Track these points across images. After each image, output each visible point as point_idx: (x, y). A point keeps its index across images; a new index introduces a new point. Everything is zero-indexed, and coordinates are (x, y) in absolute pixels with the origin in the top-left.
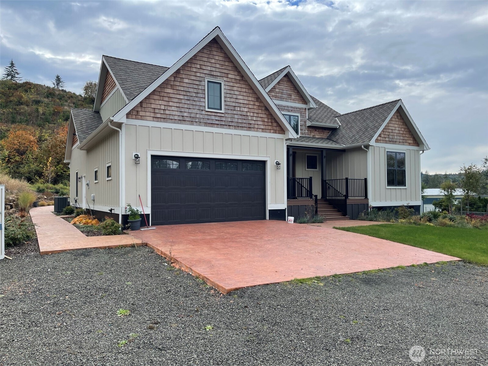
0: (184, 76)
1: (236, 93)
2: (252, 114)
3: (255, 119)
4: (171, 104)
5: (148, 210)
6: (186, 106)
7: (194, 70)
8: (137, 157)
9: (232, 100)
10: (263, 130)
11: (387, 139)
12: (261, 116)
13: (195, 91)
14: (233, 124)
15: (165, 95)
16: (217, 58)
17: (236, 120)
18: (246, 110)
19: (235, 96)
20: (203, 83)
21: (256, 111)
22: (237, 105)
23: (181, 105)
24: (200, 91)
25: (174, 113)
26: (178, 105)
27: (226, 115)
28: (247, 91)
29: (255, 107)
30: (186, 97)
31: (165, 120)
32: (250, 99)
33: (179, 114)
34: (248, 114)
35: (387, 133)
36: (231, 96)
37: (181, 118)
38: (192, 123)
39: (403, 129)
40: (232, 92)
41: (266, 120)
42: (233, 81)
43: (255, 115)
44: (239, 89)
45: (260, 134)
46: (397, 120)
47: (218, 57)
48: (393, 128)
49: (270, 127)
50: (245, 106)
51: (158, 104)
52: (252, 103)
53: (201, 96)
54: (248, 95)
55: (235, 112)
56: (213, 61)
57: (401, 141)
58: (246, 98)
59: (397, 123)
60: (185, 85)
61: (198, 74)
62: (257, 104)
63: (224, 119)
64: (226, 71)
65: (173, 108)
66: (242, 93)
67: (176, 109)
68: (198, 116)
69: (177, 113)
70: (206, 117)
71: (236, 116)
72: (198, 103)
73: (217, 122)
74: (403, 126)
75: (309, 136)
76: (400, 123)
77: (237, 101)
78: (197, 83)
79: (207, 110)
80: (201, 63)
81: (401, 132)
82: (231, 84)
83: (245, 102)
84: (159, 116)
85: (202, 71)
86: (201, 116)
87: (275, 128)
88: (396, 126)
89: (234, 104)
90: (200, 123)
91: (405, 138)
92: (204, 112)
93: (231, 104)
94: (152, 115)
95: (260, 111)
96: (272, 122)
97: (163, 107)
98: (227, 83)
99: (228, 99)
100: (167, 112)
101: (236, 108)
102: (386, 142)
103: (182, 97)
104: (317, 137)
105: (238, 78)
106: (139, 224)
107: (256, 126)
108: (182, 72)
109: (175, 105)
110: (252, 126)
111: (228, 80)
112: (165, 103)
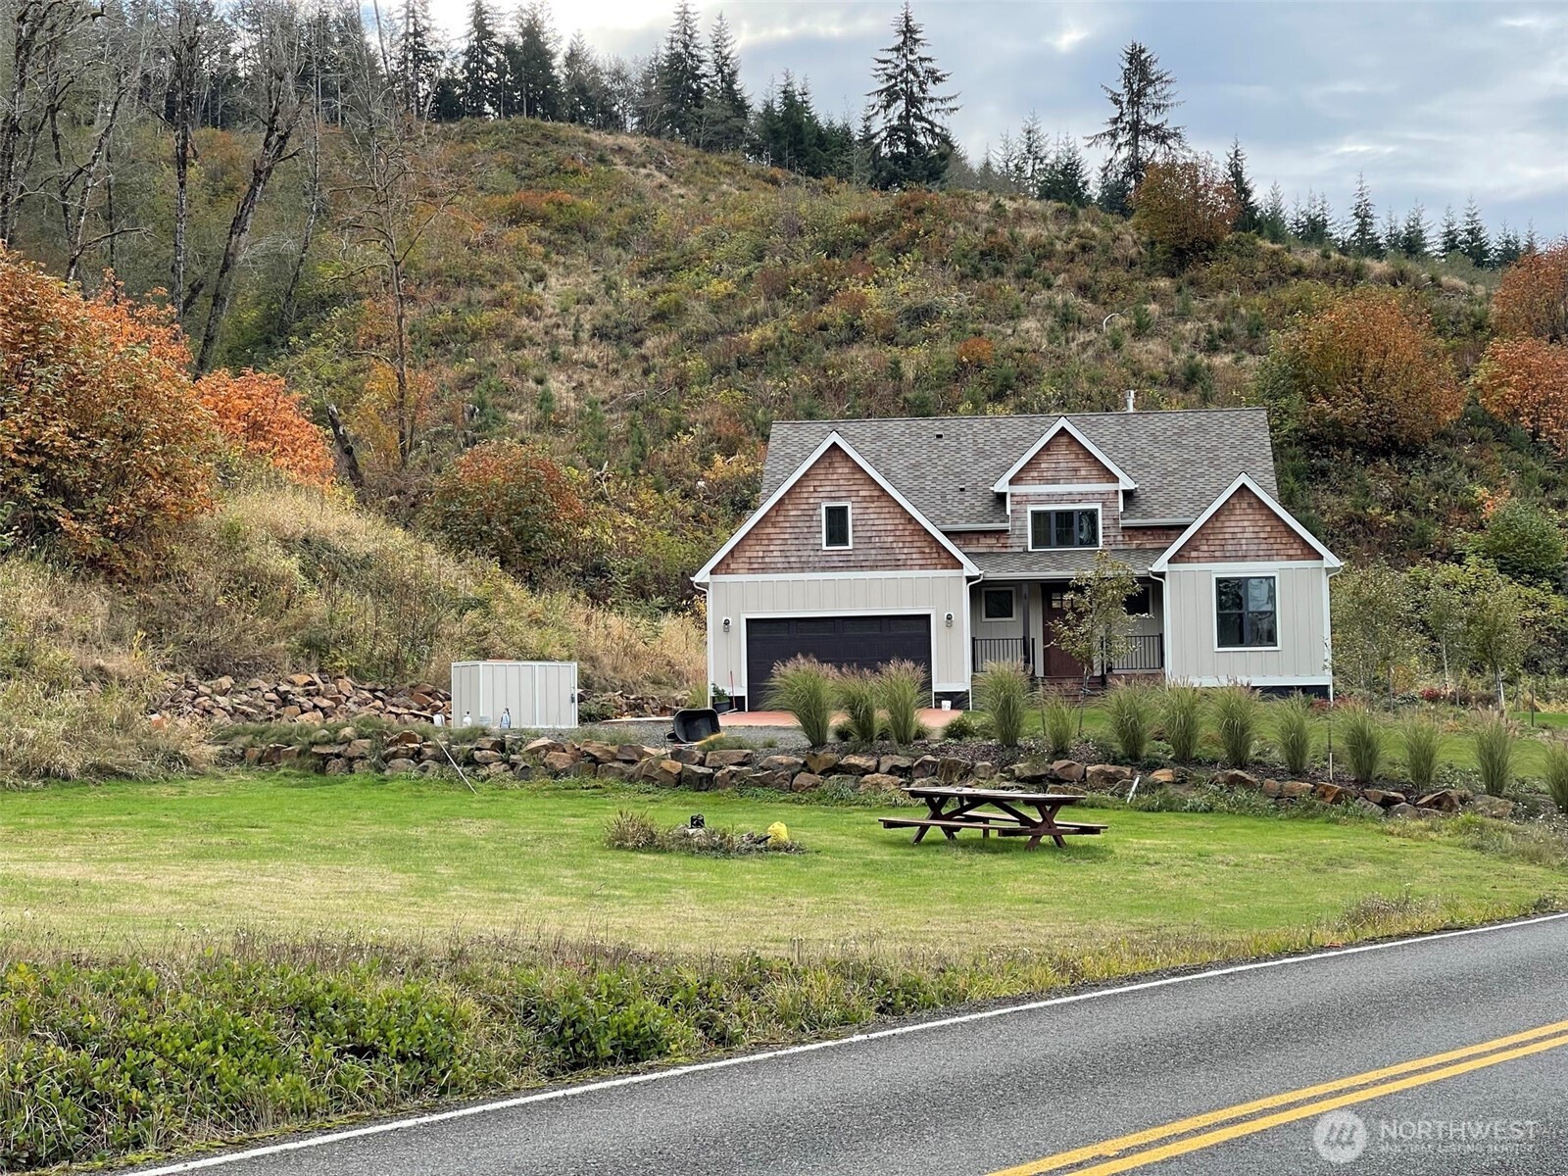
0: (790, 507)
1: (872, 516)
2: (901, 545)
3: (906, 551)
4: (772, 548)
5: (743, 692)
6: (793, 548)
7: (806, 495)
8: (727, 623)
9: (866, 528)
10: (922, 567)
11: (1217, 554)
12: (919, 544)
13: (808, 524)
14: (867, 564)
15: (765, 537)
16: (840, 471)
17: (873, 557)
18: (890, 539)
19: (871, 522)
20: (817, 512)
21: (909, 539)
22: (874, 534)
23: (786, 548)
24: (814, 524)
25: (776, 560)
26: (781, 548)
27: (857, 552)
28: (892, 510)
29: (907, 533)
30: (793, 536)
31: (763, 570)
32: (897, 521)
33: (783, 560)
34: (895, 545)
35: (1217, 542)
36: (864, 522)
37: (787, 565)
38: (802, 570)
39: (1268, 529)
40: (866, 517)
41: (927, 550)
42: (868, 499)
43: (907, 545)
44: (878, 510)
45: (916, 573)
46: (1249, 511)
47: (843, 470)
48: (1237, 530)
49: (934, 561)
50: (888, 533)
51: (755, 551)
52: (901, 527)
53: (817, 530)
54: (894, 516)
55: (870, 546)
56: (835, 477)
57: (1261, 553)
58: (891, 522)
59: (1251, 517)
60: (792, 519)
61: (811, 501)
62: (909, 527)
63: (852, 558)
64: (855, 488)
65: (775, 554)
66: (883, 516)
67: (779, 554)
68: (811, 559)
69: (780, 560)
70: (823, 559)
71: (873, 552)
72: (811, 541)
73: (841, 564)
74: (1267, 523)
75: (1126, 547)
76: (1258, 517)
77: (874, 528)
78: (811, 513)
79: (825, 547)
80: (816, 483)
81: (1262, 535)
82: (865, 505)
83: (889, 528)
84: (755, 566)
85: (816, 495)
86: (816, 559)
87: (945, 562)
88: (1246, 523)
89: (869, 534)
90: (814, 569)
91: (1276, 547)
92: (820, 553)
93: (863, 534)
94: (747, 566)
95: (916, 538)
96: (939, 553)
97: (761, 554)
98: (857, 505)
99: (860, 528)
100: (767, 560)
101: (873, 540)
102: (1214, 559)
103: (787, 536)
104: (1148, 546)
105: (876, 493)
106: (728, 706)
107: (909, 562)
108: (787, 502)
109: (778, 548)
110: (900, 563)
111: (860, 499)
112: (765, 548)
